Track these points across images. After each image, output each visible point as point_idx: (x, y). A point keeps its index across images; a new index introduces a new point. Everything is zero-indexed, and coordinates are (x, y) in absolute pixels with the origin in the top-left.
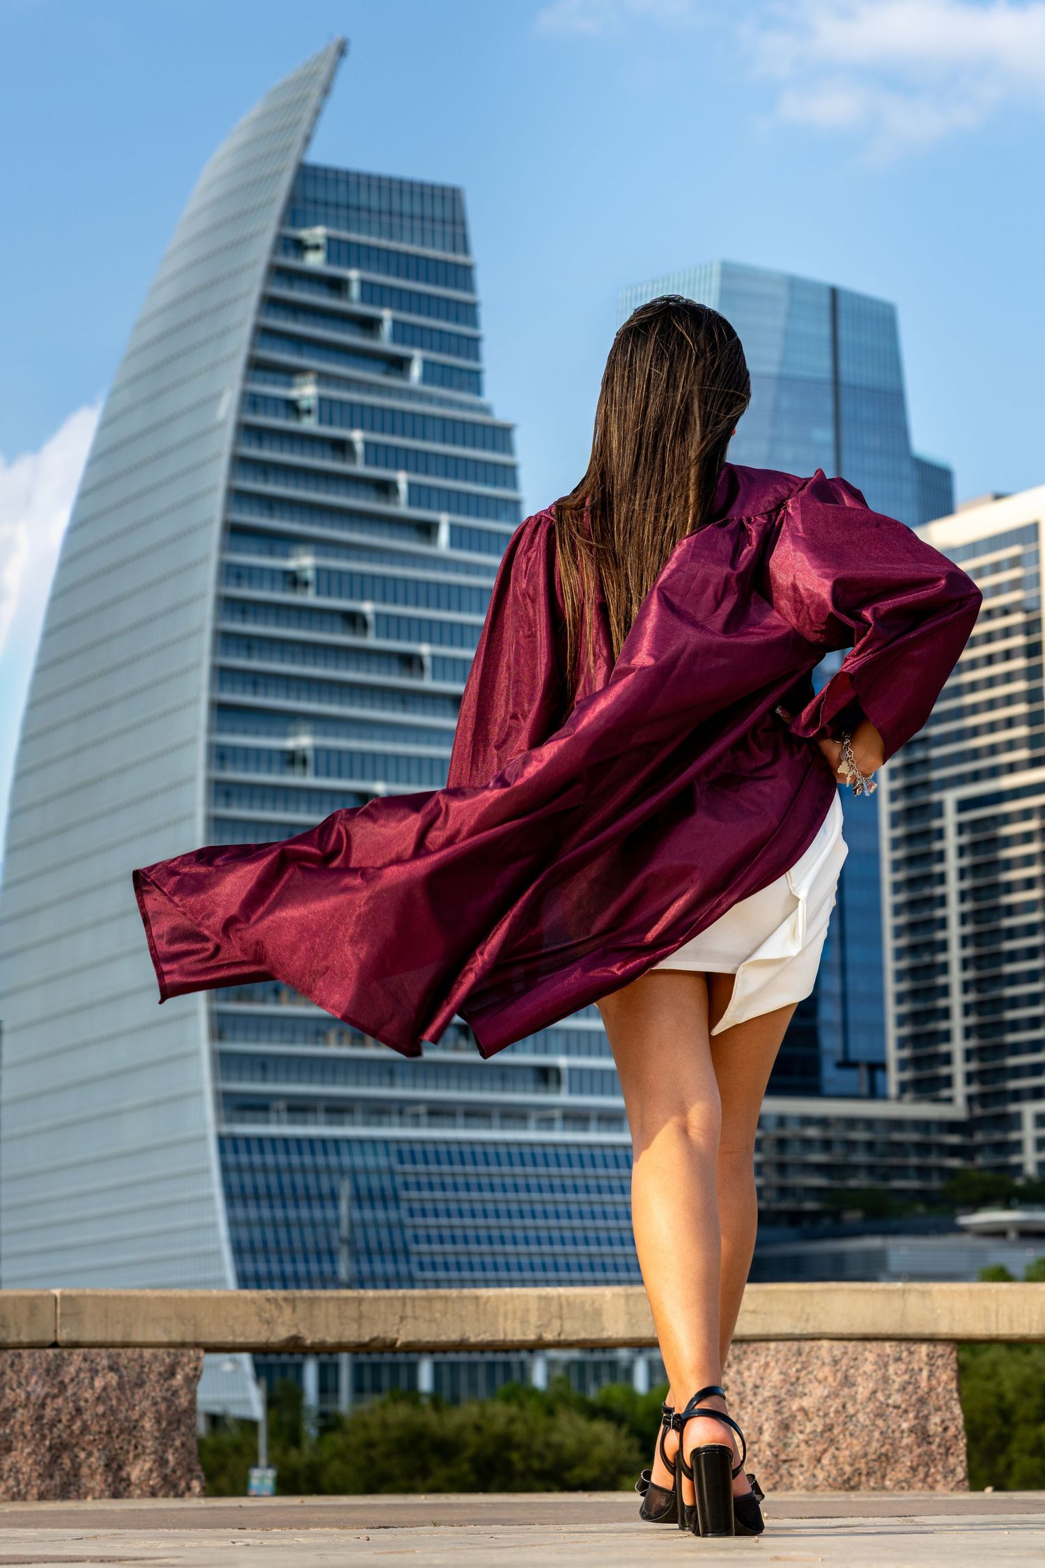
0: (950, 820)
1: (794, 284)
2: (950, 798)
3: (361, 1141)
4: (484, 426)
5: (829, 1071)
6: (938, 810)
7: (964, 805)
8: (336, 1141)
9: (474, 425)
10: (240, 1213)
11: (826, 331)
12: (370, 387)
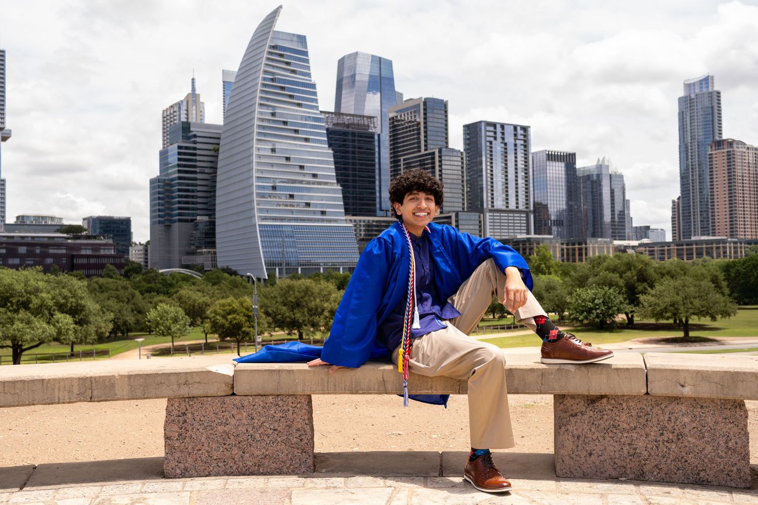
0: (402, 163)
1: (373, 56)
2: (402, 158)
3: (287, 225)
4: (310, 84)
5: (378, 211)
6: (400, 161)
7: (404, 160)
8: (282, 225)
9: (309, 84)
10: (263, 239)
11: (379, 66)
12: (288, 76)
